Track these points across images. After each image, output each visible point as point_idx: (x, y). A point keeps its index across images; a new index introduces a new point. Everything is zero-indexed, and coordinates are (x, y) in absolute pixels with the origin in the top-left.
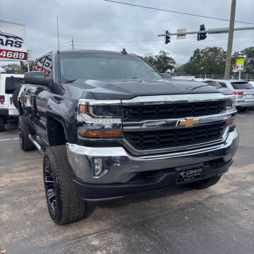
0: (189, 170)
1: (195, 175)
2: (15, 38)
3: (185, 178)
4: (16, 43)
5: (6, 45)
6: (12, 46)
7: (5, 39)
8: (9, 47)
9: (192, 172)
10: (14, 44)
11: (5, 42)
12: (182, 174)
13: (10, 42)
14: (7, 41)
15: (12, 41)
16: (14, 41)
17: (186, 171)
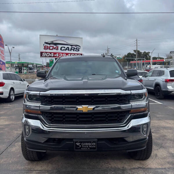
0: (84, 142)
1: (90, 147)
2: (76, 46)
3: (81, 147)
4: (76, 49)
5: (71, 50)
6: (74, 50)
7: (70, 47)
8: (72, 52)
9: (87, 144)
10: (75, 50)
11: (70, 49)
12: (78, 144)
13: (73, 49)
14: (71, 48)
15: (74, 48)
16: (75, 47)
17: (81, 142)
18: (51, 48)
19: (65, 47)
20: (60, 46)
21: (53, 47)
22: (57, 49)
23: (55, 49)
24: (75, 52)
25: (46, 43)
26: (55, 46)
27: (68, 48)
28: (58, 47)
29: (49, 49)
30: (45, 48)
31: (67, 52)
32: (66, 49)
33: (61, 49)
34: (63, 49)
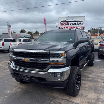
6: (79, 25)
8: (78, 26)
15: (79, 23)
18: (65, 24)
19: (73, 23)
20: (70, 23)
21: (66, 23)
22: (68, 25)
23: (67, 25)
24: (80, 26)
25: (62, 22)
26: (67, 23)
27: (75, 23)
28: (69, 23)
29: (64, 25)
30: (61, 24)
31: (75, 26)
32: (74, 24)
33: (71, 25)
34: (72, 24)
